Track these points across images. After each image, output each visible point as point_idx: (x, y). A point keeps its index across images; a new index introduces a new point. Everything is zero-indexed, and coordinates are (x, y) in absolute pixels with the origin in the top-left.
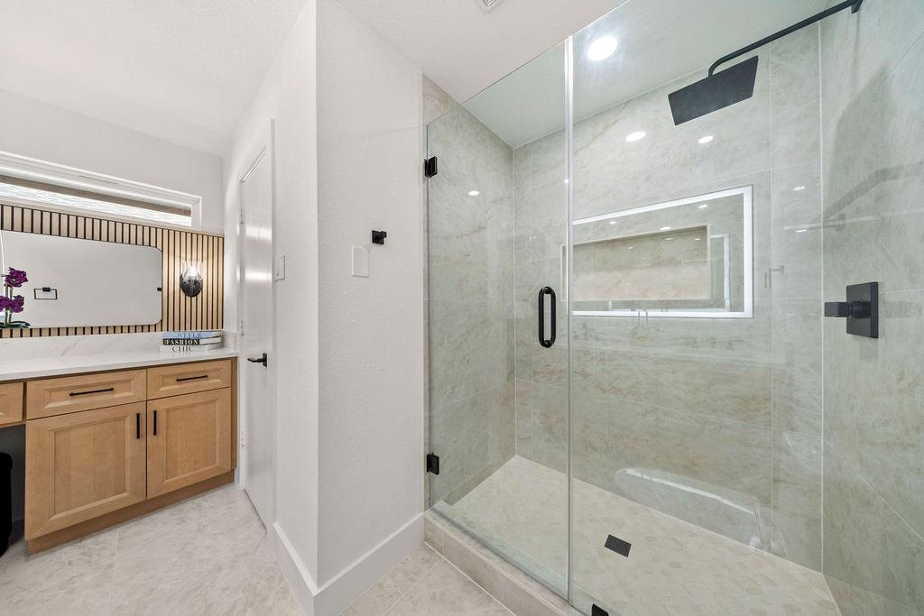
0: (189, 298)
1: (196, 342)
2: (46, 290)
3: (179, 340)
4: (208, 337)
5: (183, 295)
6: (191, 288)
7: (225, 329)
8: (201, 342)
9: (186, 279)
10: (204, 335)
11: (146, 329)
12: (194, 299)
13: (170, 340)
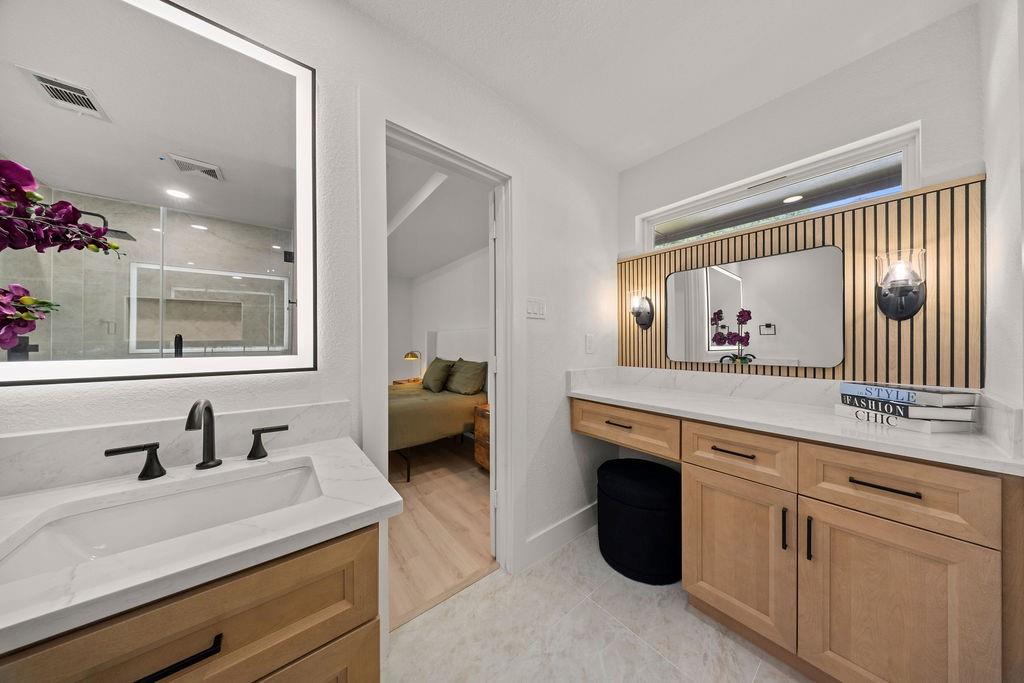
0: (893, 324)
1: (902, 410)
2: (768, 326)
3: (867, 400)
4: (935, 404)
5: (882, 318)
6: (901, 304)
7: (991, 392)
8: (913, 412)
9: (885, 288)
10: (920, 397)
11: (819, 374)
12: (906, 324)
13: (854, 397)
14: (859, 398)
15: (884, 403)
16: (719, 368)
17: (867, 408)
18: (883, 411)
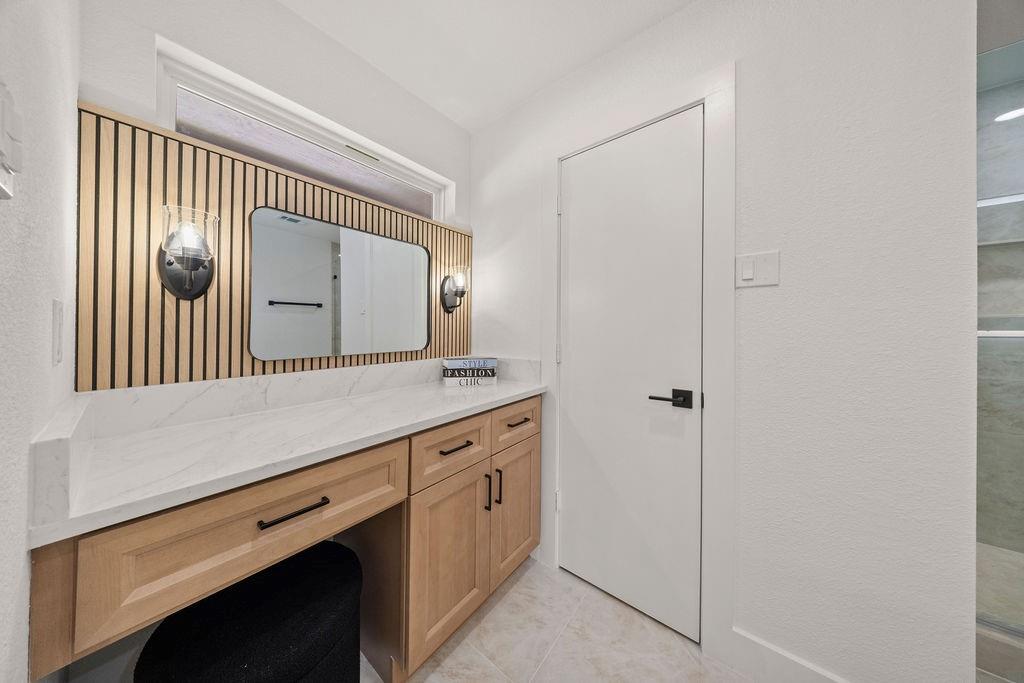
1: (491, 372)
3: (465, 370)
13: (454, 370)
14: (459, 370)
15: (478, 370)
16: (332, 362)
17: (466, 376)
18: (473, 376)
